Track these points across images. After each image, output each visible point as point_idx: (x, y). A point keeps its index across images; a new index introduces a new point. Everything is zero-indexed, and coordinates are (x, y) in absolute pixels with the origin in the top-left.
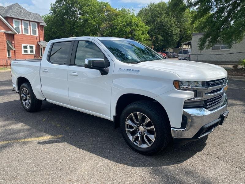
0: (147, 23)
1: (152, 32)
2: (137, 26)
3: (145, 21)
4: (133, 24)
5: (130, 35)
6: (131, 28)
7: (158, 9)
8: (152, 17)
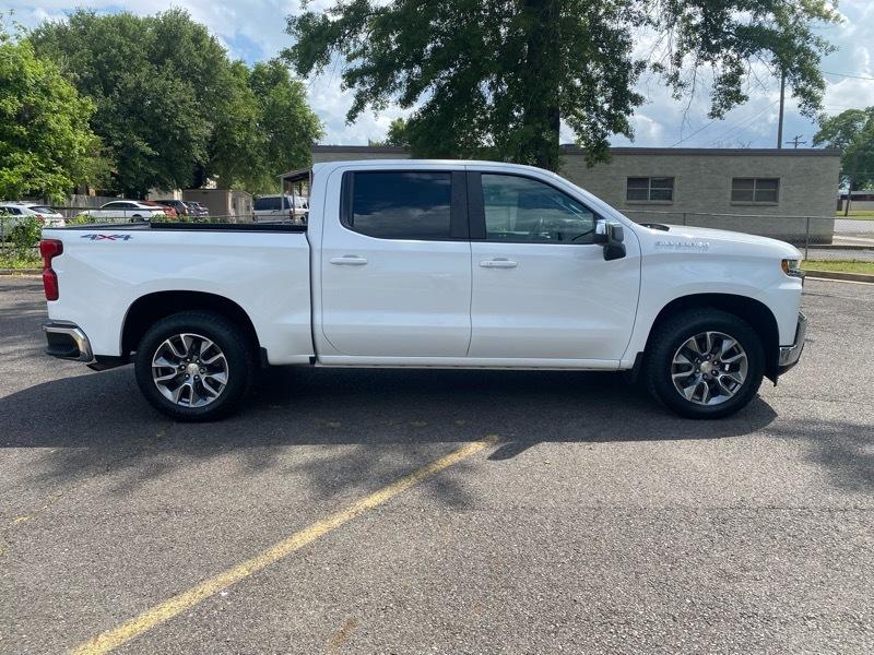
0: (84, 87)
1: (109, 125)
2: (46, 92)
3: (75, 80)
4: (29, 83)
5: (22, 129)
6: (20, 98)
7: (118, 39)
8: (98, 65)
